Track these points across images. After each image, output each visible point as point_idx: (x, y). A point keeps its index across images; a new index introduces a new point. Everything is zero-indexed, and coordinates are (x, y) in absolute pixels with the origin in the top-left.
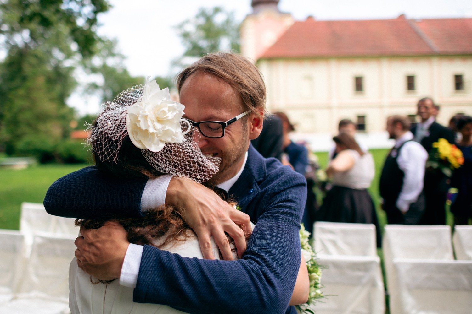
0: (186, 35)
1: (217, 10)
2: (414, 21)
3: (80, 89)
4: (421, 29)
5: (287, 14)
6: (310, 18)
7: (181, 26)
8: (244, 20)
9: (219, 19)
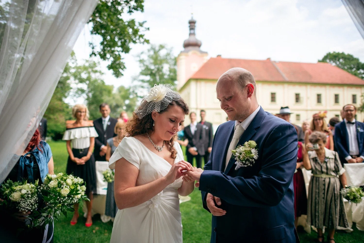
0: (141, 61)
1: (162, 47)
2: (275, 62)
3: (72, 92)
4: (279, 67)
5: (206, 53)
6: (219, 56)
7: (139, 56)
8: (179, 55)
9: (163, 53)
